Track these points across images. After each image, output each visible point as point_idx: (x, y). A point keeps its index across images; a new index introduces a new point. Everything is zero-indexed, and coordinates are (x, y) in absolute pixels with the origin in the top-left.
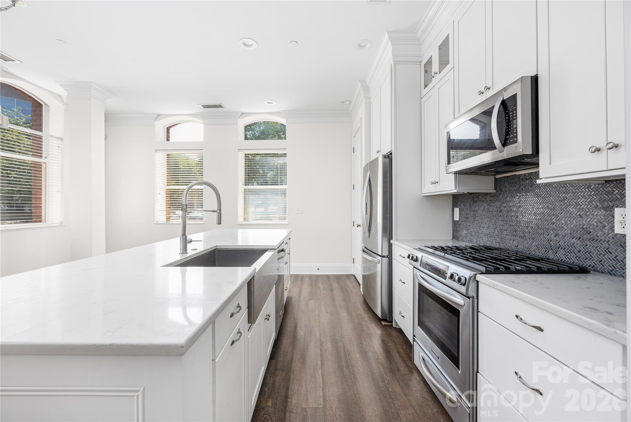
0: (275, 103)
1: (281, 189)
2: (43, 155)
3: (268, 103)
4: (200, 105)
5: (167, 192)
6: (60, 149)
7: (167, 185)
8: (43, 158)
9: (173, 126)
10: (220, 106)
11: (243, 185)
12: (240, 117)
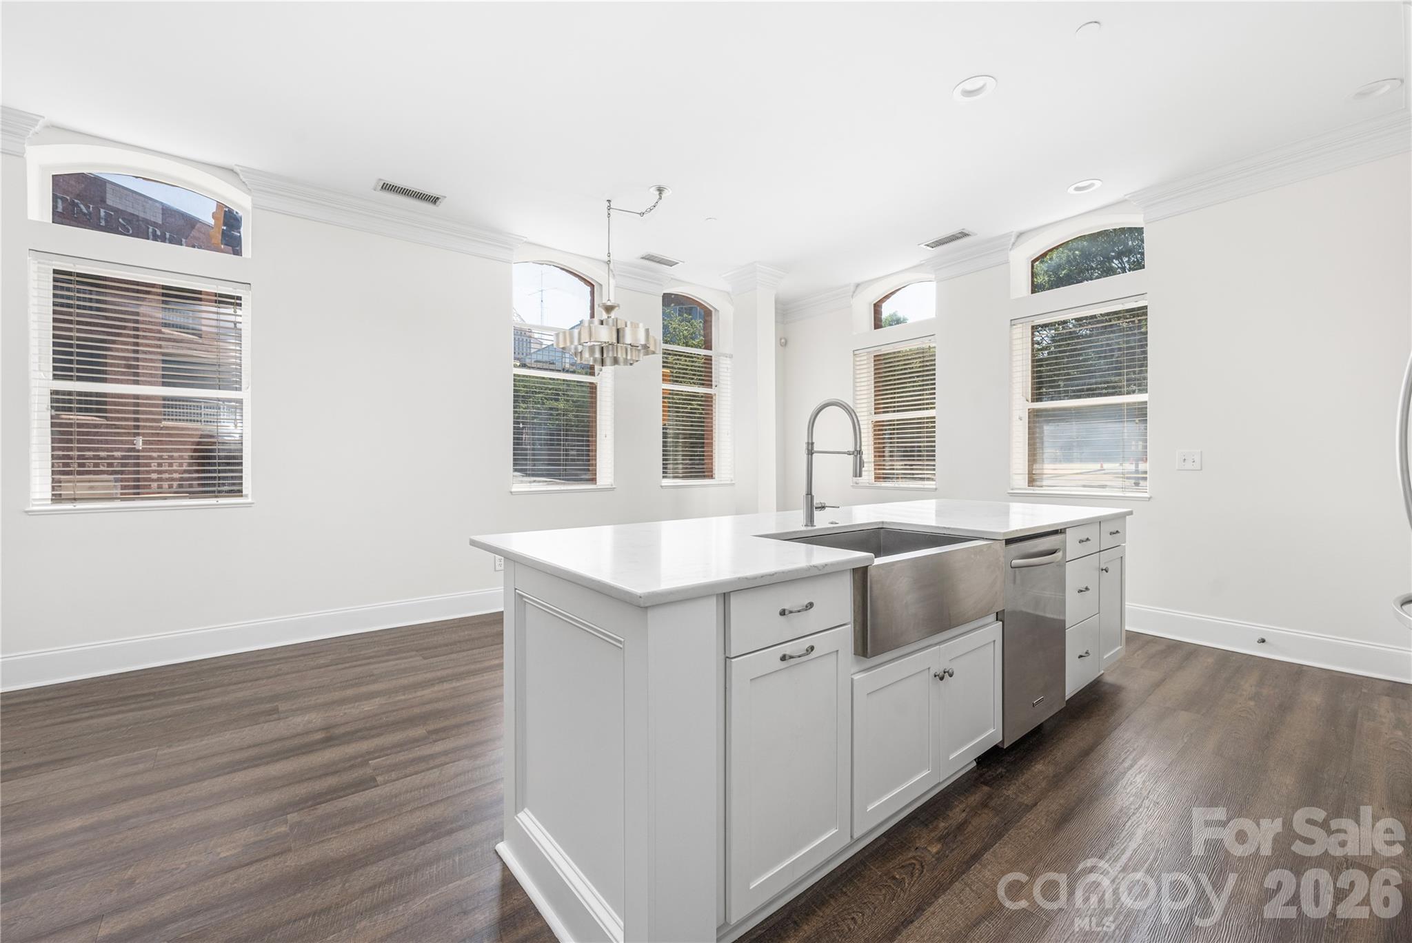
0: (1098, 184)
1: (1128, 404)
2: (714, 383)
3: (1078, 189)
4: (922, 246)
5: (875, 426)
6: (729, 371)
7: (875, 413)
8: (713, 387)
9: (887, 297)
10: (964, 235)
11: (1027, 400)
12: (1014, 244)
